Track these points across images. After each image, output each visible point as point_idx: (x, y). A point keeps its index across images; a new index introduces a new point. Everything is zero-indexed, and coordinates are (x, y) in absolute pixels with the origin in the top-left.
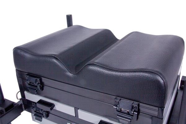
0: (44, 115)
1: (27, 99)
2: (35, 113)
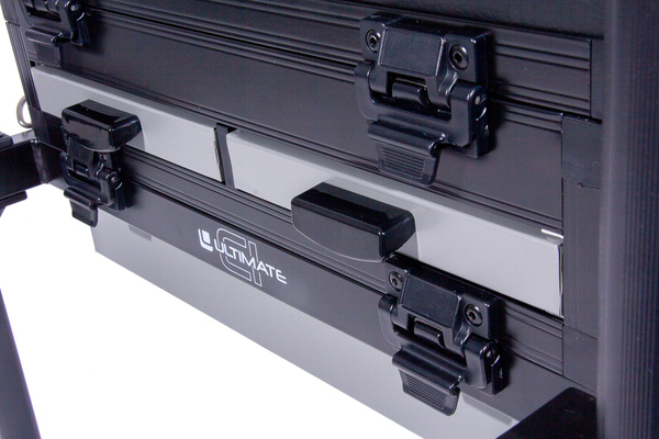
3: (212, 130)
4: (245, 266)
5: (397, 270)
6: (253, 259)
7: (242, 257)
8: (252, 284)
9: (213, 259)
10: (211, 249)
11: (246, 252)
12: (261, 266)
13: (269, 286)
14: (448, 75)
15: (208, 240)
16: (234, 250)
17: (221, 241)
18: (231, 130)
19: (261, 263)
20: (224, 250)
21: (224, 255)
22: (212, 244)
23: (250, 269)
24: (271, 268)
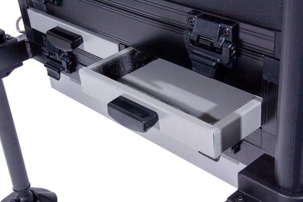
0: (64, 64)
1: (33, 29)
2: (49, 60)
3: (117, 45)
14: (221, 38)
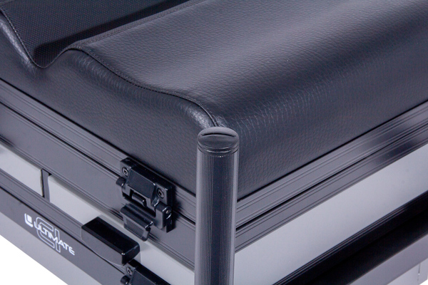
4: (52, 240)
5: (130, 266)
6: (56, 238)
7: (50, 235)
8: (55, 249)
9: (33, 231)
10: (32, 226)
11: (53, 233)
12: (61, 242)
13: (65, 253)
14: (156, 198)
15: (31, 221)
16: (46, 231)
17: (38, 223)
18: (50, 174)
19: (61, 241)
20: (40, 228)
21: (39, 231)
22: (33, 223)
23: (54, 242)
24: (67, 245)
